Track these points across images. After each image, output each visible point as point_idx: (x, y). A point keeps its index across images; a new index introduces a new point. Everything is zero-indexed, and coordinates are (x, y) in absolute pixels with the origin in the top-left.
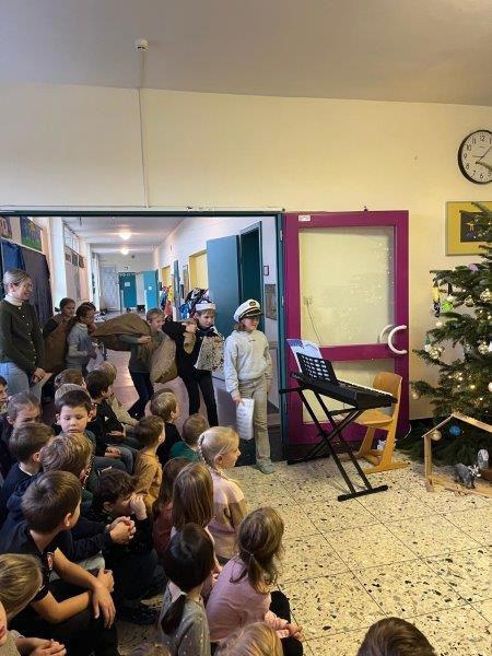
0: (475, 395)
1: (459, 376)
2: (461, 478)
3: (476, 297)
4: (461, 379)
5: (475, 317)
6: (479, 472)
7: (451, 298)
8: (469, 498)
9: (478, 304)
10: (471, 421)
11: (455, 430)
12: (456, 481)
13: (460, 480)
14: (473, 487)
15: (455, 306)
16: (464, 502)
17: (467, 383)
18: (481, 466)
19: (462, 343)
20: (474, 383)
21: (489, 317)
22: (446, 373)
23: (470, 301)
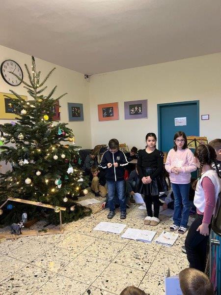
0: (19, 187)
1: (10, 179)
2: (14, 231)
3: (16, 138)
4: (11, 180)
5: (16, 148)
6: (24, 224)
7: (3, 139)
8: (19, 240)
9: (17, 142)
10: (18, 200)
11: (10, 207)
12: (12, 233)
13: (14, 232)
14: (21, 233)
15: (6, 143)
16: (16, 243)
17: (15, 181)
18: (24, 221)
19: (11, 162)
20: (18, 181)
21: (23, 148)
22: (3, 178)
23: (13, 140)
